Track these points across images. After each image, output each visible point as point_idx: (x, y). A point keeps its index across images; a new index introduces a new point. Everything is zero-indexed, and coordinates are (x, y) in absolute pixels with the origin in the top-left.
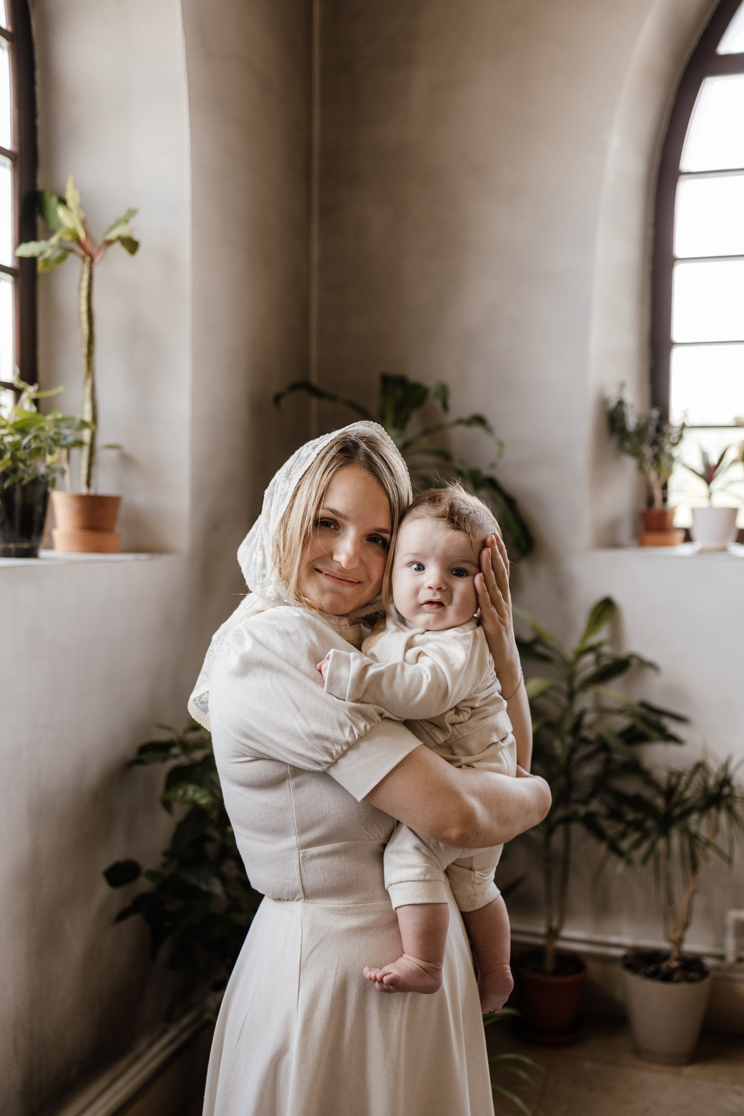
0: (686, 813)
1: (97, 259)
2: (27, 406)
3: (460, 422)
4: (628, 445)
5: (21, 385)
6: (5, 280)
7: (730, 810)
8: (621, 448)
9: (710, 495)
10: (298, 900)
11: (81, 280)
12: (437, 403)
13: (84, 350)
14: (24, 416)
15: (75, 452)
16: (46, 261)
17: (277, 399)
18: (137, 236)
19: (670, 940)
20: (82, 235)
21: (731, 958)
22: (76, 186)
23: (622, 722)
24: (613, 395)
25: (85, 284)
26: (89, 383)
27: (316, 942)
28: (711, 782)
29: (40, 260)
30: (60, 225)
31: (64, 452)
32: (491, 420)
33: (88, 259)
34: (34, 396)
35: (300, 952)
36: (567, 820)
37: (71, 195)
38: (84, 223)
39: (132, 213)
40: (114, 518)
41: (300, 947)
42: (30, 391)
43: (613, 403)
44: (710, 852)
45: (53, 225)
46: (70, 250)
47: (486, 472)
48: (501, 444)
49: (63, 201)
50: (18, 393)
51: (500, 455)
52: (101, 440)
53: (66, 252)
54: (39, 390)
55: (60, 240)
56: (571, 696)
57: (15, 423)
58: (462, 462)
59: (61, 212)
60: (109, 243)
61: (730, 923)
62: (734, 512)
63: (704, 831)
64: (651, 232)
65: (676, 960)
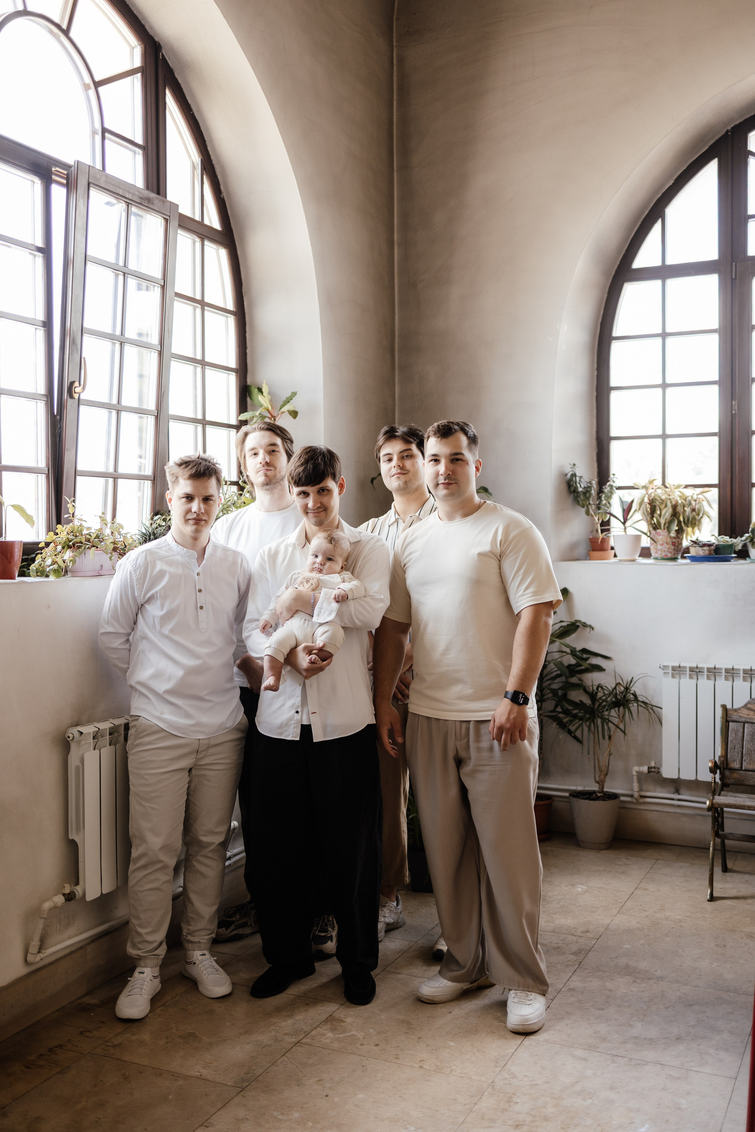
1: (277, 420)
4: (579, 500)
6: (233, 431)
8: (575, 502)
9: (625, 528)
17: (372, 481)
18: (297, 410)
19: (597, 782)
20: (270, 408)
21: (636, 795)
22: (266, 384)
23: (571, 661)
24: (569, 471)
30: (259, 402)
33: (273, 419)
37: (265, 389)
38: (271, 401)
39: (294, 394)
43: (569, 476)
44: (619, 731)
45: (256, 402)
46: (265, 417)
49: (260, 390)
55: (260, 412)
59: (260, 398)
60: (284, 412)
61: (635, 773)
62: (638, 538)
63: (616, 721)
64: (596, 373)
65: (600, 792)
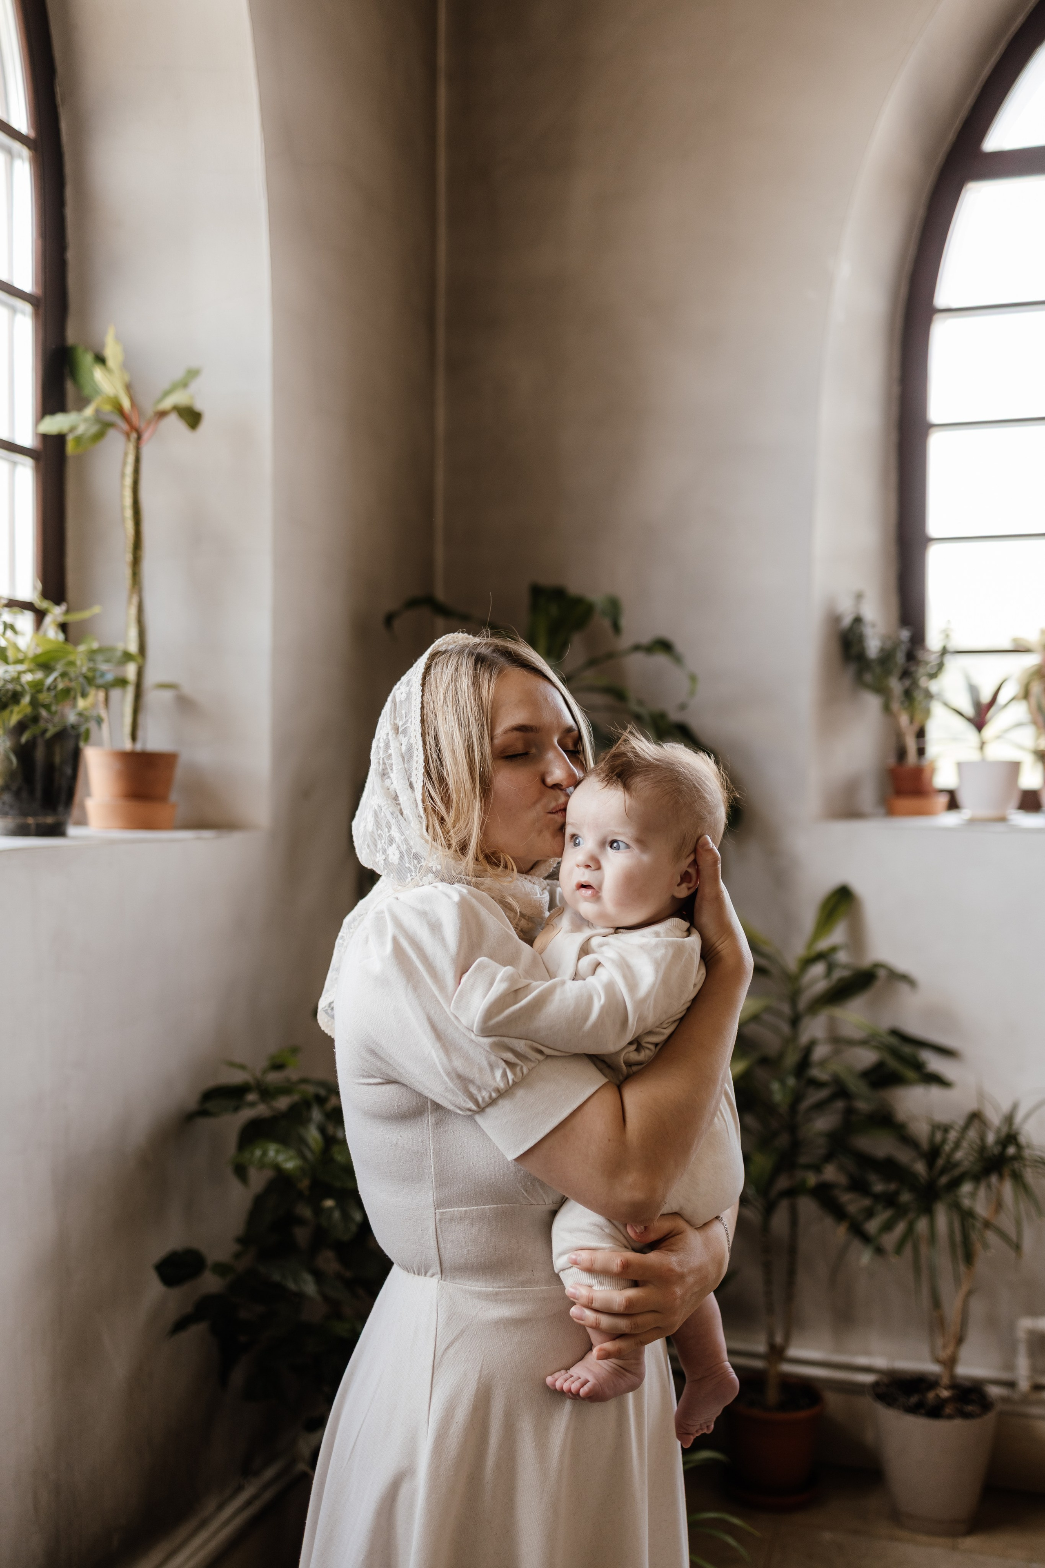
0: (956, 1183)
1: (146, 436)
2: (52, 633)
3: (637, 648)
4: (868, 677)
5: (44, 604)
6: (24, 465)
7: (1017, 1178)
8: (860, 681)
9: (982, 745)
10: (433, 1275)
11: (124, 464)
12: (606, 623)
13: (129, 557)
14: (48, 647)
15: (115, 694)
16: (78, 440)
17: (389, 620)
18: (199, 406)
19: (938, 1361)
20: (126, 404)
21: (1024, 1385)
22: (118, 339)
23: (867, 1058)
24: (846, 609)
25: (129, 469)
26: (135, 600)
27: (455, 1335)
28: (991, 1138)
29: (70, 438)
30: (97, 391)
31: (101, 695)
32: (680, 646)
33: (134, 435)
34: (61, 619)
35: (434, 1346)
36: (791, 1193)
37: (112, 351)
38: (129, 388)
39: (193, 374)
40: (168, 782)
41: (434, 1339)
42: (56, 613)
43: (847, 621)
44: (991, 1237)
45: (87, 391)
46: (110, 425)
47: (675, 716)
48: (693, 678)
49: (99, 358)
50: (40, 615)
51: (692, 693)
52: (152, 677)
53: (104, 427)
54: (67, 612)
55: (97, 411)
56: (795, 1021)
57: (36, 657)
58: (640, 703)
59: (98, 374)
60: (162, 414)
61: (1021, 1335)
62: (1015, 767)
63: (981, 1207)
64: (896, 390)
65: (947, 1388)
